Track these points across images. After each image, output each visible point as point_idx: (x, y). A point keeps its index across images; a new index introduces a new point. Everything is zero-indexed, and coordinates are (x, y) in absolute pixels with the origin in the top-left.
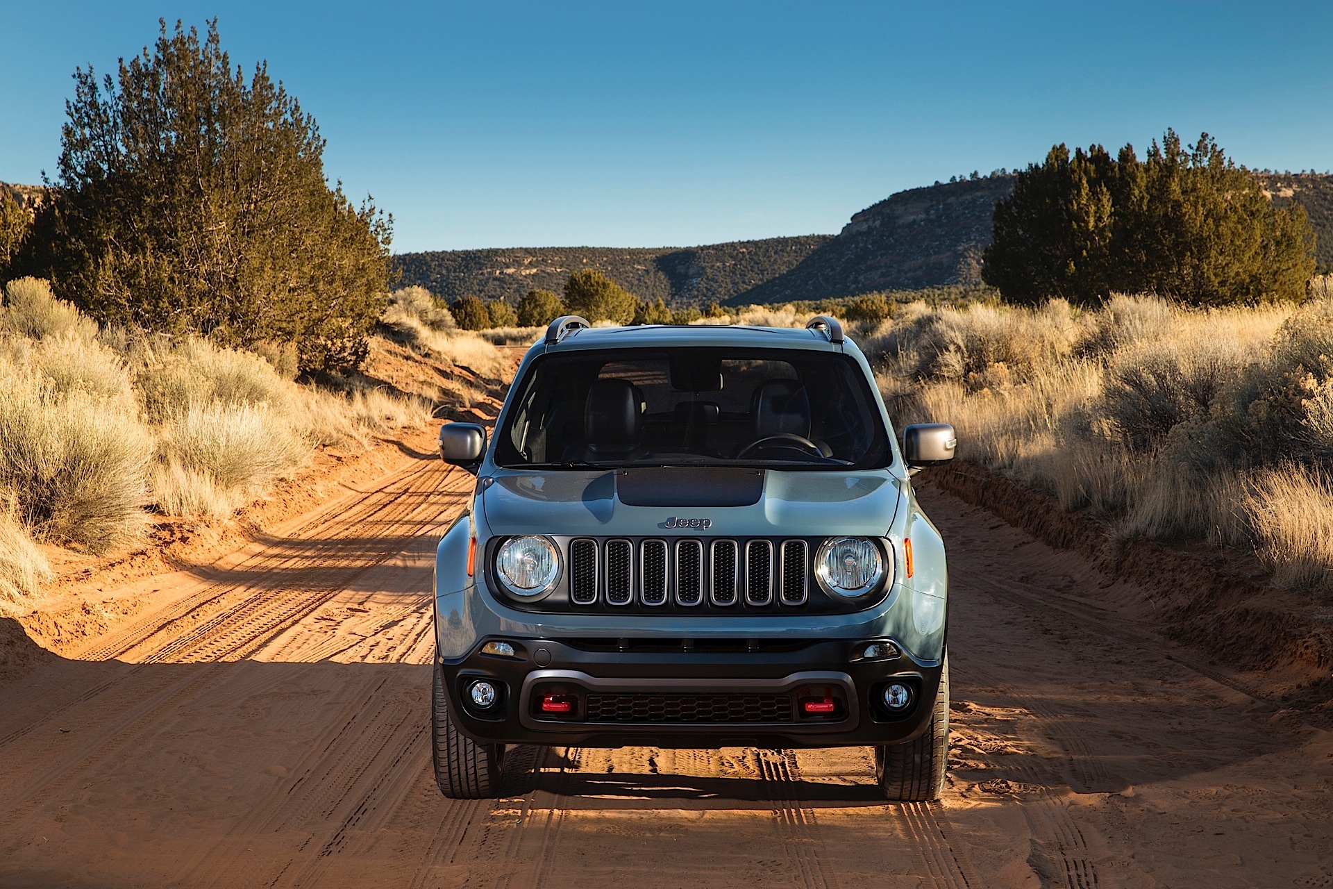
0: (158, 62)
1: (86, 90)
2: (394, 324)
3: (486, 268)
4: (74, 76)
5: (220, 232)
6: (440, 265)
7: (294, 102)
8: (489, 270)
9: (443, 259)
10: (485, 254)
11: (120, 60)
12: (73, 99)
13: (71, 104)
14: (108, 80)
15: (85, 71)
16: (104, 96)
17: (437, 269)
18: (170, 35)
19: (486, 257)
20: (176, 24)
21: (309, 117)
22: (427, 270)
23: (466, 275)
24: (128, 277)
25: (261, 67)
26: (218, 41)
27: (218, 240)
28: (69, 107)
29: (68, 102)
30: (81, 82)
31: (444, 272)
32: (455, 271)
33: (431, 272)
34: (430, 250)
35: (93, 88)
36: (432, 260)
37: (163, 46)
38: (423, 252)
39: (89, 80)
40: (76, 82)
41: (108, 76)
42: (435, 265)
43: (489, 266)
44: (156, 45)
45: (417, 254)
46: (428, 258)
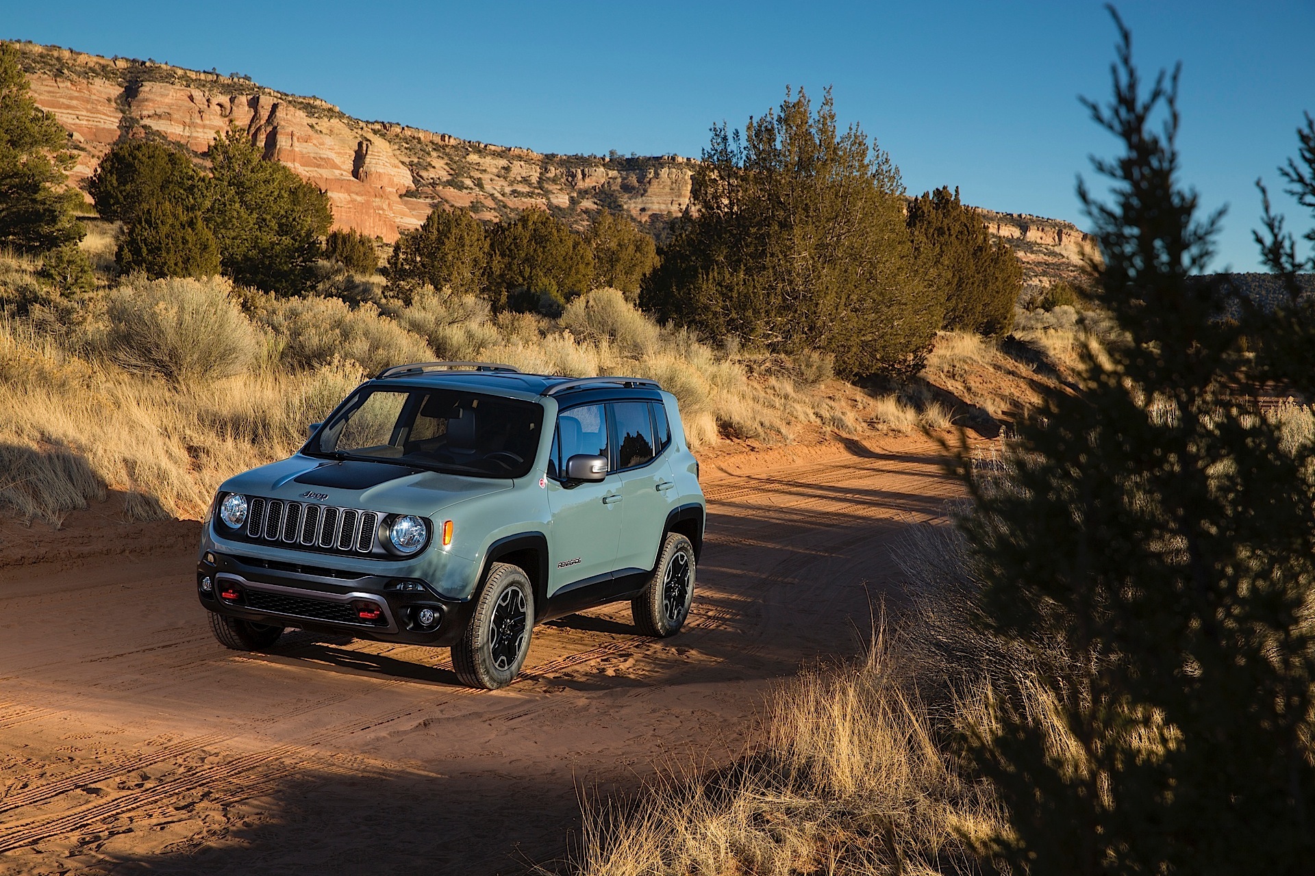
0: (780, 120)
1: (719, 140)
2: (1028, 342)
3: (1306, 291)
4: (711, 130)
5: (802, 258)
6: (1260, 286)
7: (885, 156)
8: (1309, 294)
9: (1264, 281)
10: (1306, 278)
11: (751, 118)
12: (708, 148)
13: (705, 152)
14: (737, 133)
15: (719, 126)
16: (732, 146)
17: (1257, 289)
18: (793, 99)
19: (1308, 281)
20: (800, 89)
21: (897, 168)
22: (1247, 290)
23: (1285, 297)
24: (726, 291)
25: (854, 127)
26: (832, 104)
27: (798, 265)
28: (704, 154)
29: (703, 150)
30: (716, 135)
31: (1264, 293)
32: (1274, 293)
33: (1250, 292)
34: (1252, 271)
35: (725, 139)
36: (1253, 281)
37: (785, 107)
38: (1245, 272)
39: (723, 133)
40: (712, 134)
41: (737, 131)
42: (1255, 286)
43: (1309, 290)
44: (781, 106)
45: (1239, 274)
46: (1249, 279)
